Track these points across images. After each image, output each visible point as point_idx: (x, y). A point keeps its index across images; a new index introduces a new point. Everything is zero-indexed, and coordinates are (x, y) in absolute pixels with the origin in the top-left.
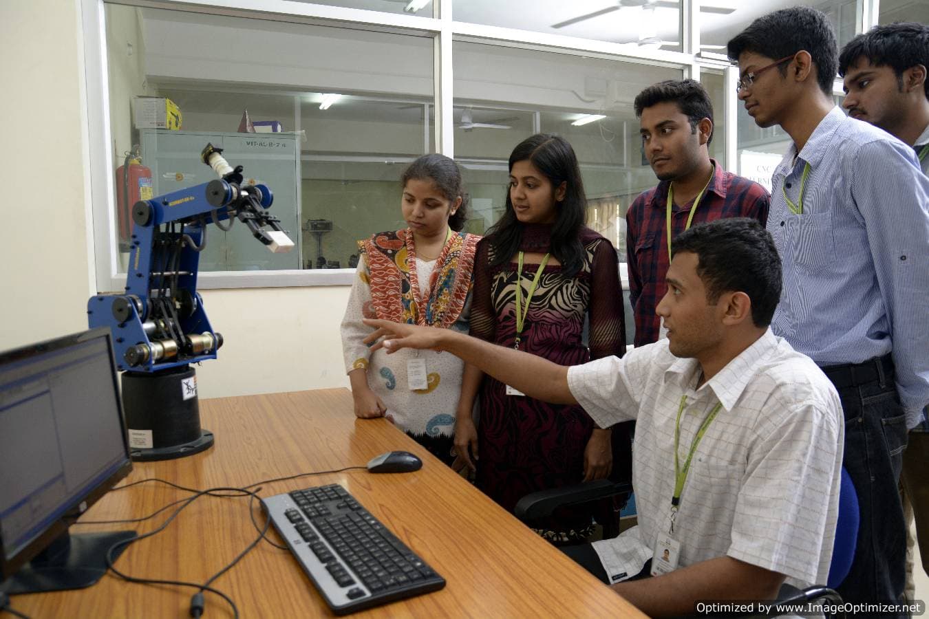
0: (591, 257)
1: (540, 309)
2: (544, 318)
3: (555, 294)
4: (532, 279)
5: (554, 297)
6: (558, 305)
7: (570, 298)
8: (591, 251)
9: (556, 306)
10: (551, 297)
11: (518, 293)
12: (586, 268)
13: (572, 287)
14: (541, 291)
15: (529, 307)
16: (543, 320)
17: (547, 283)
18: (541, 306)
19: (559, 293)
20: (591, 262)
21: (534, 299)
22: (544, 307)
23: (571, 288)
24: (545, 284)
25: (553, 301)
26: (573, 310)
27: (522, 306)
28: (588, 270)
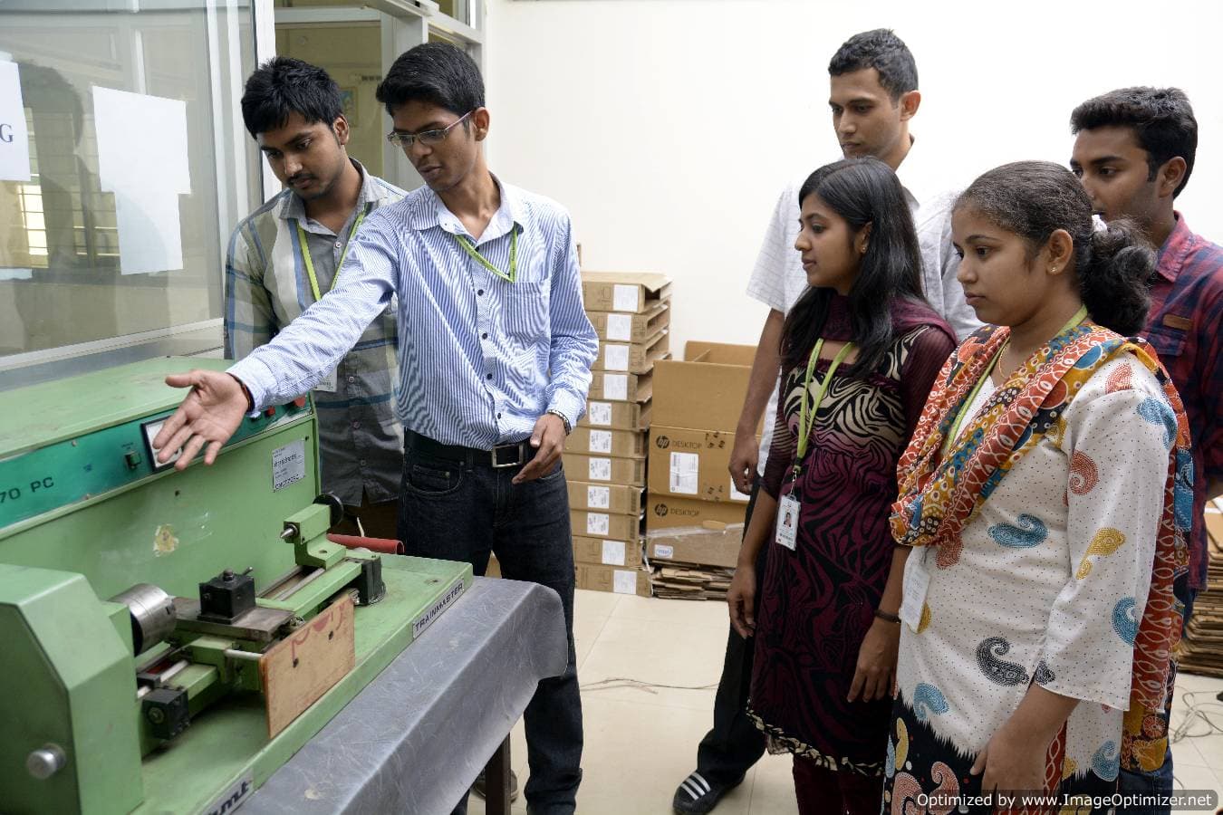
0: (905, 353)
1: (825, 428)
2: (828, 443)
3: (844, 408)
4: (821, 382)
5: (842, 412)
6: (846, 426)
7: (865, 416)
8: (907, 345)
9: (843, 427)
10: (839, 412)
11: (803, 401)
12: (893, 371)
13: (871, 400)
14: (828, 402)
15: (813, 424)
16: (826, 446)
17: (837, 390)
18: (826, 424)
19: (850, 407)
20: (902, 363)
21: (821, 412)
22: (830, 425)
23: (868, 401)
24: (835, 392)
25: (840, 419)
26: (870, 435)
27: (807, 420)
28: (896, 376)
